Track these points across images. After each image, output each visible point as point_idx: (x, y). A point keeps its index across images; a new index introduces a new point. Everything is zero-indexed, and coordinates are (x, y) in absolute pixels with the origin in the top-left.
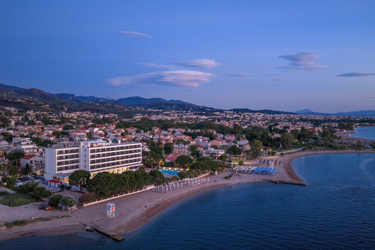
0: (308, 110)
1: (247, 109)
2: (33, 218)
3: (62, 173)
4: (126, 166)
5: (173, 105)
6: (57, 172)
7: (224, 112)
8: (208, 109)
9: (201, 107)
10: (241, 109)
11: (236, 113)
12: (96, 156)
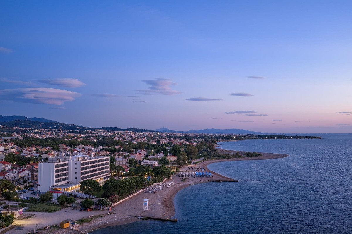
0: (166, 128)
1: (116, 128)
2: (89, 216)
3: (57, 185)
4: (100, 177)
5: (39, 123)
6: (55, 184)
7: (96, 130)
8: (78, 128)
9: (70, 125)
10: (110, 127)
11: (107, 131)
12: (85, 169)
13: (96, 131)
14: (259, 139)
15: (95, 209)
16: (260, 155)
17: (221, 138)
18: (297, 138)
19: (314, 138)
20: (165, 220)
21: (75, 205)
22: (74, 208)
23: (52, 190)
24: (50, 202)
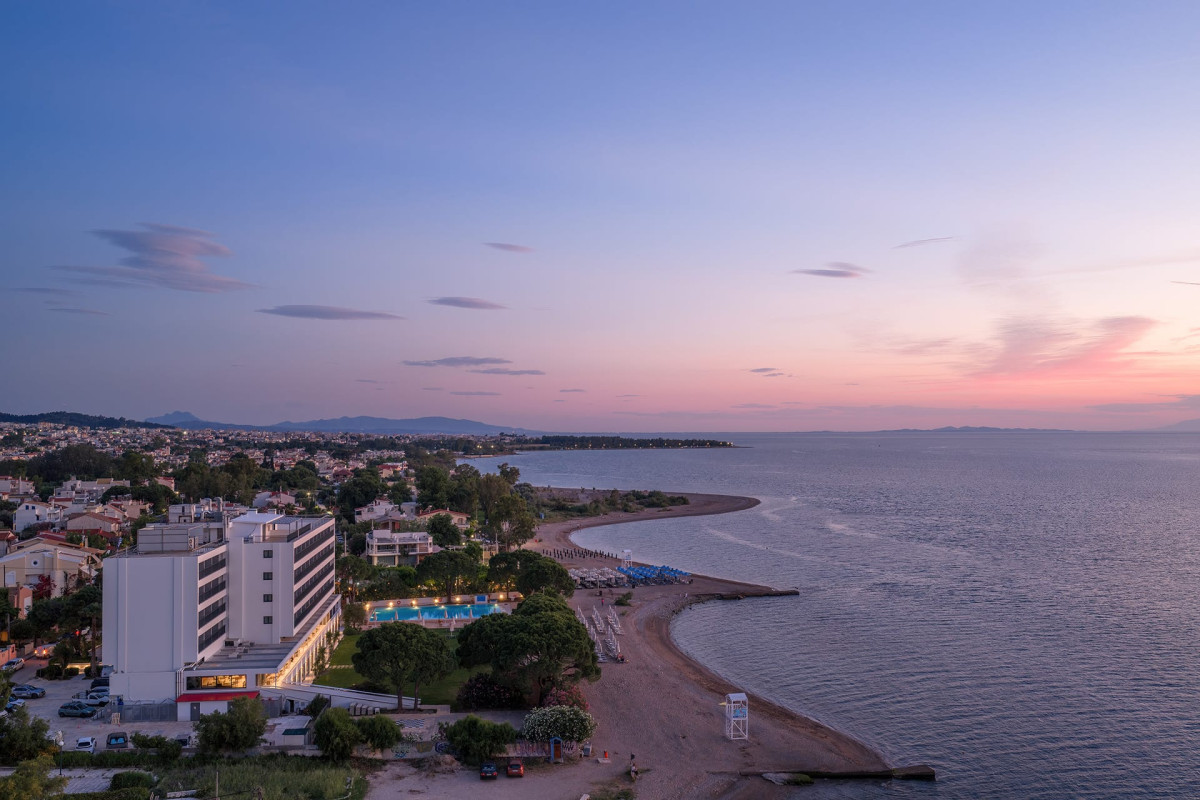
6: (199, 657)
12: (299, 575)
16: (684, 501)
18: (667, 447)
19: (714, 444)
21: (412, 753)
22: (417, 764)
23: (190, 687)
24: (261, 750)
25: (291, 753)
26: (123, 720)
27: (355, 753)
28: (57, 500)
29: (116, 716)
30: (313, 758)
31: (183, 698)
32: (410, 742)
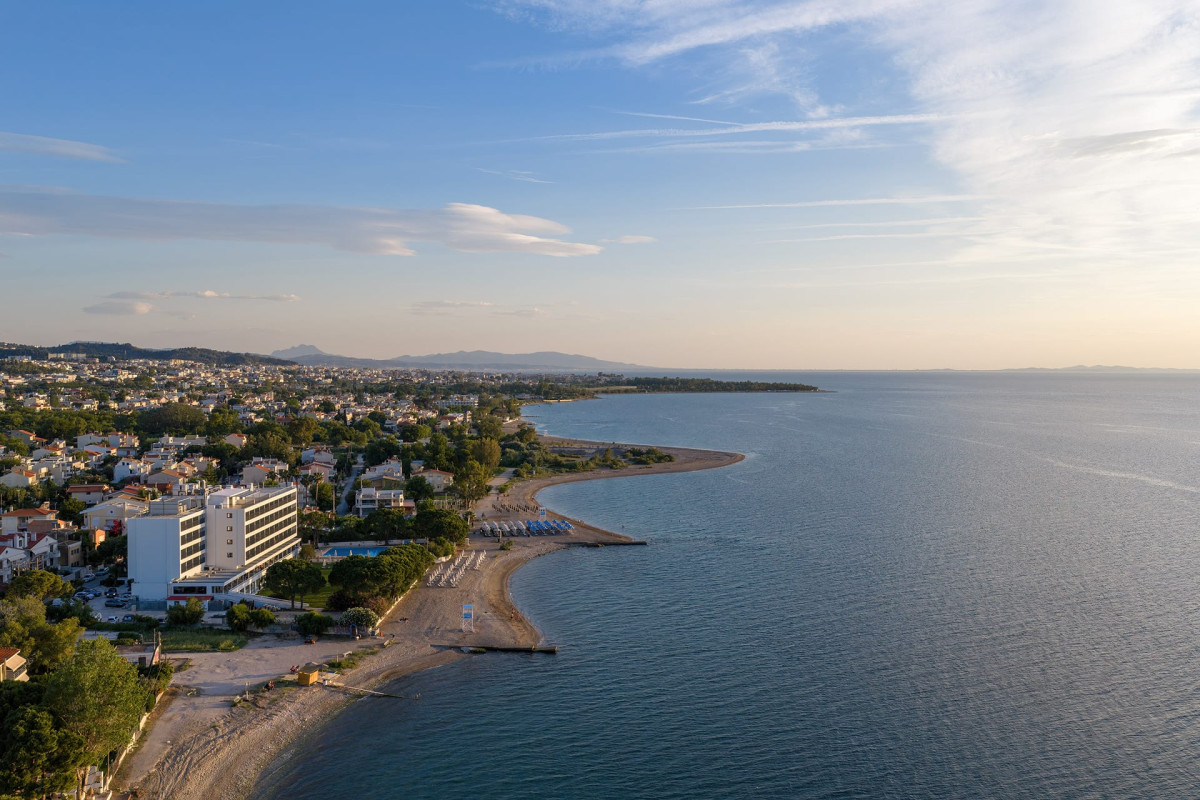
2: (345, 654)
3: (186, 577)
4: (281, 547)
6: (182, 576)
7: (51, 356)
11: (97, 360)
12: (251, 528)
13: (53, 360)
14: (640, 392)
15: (338, 638)
16: (670, 458)
17: (527, 393)
20: (529, 651)
21: (279, 630)
22: (279, 636)
23: (176, 592)
24: (199, 626)
25: (216, 627)
26: (137, 609)
27: (248, 629)
28: (149, 456)
29: (134, 607)
30: (228, 630)
31: (171, 598)
32: (279, 624)
